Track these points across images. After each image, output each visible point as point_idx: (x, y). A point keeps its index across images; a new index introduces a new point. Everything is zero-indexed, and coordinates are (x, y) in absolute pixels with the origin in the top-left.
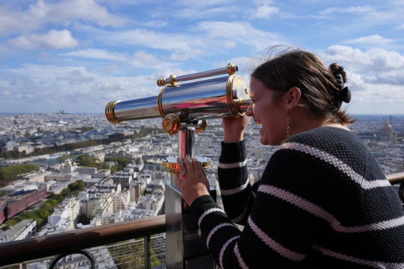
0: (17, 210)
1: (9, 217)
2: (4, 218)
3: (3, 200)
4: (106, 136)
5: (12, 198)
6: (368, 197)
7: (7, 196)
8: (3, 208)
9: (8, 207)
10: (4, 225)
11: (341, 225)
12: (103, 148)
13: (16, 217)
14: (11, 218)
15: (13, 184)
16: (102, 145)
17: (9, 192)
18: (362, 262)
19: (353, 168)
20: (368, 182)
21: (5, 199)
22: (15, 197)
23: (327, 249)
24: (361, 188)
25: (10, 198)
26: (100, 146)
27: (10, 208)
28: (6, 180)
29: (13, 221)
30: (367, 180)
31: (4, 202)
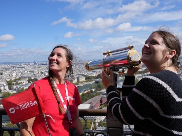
0: (105, 101)
1: (102, 103)
2: (100, 104)
3: (100, 96)
4: (143, 69)
5: (103, 96)
6: (177, 105)
7: (102, 94)
8: (100, 100)
9: (102, 99)
10: (100, 107)
11: (163, 113)
12: (141, 75)
13: (105, 104)
14: (103, 104)
15: (104, 90)
16: (141, 74)
17: (102, 93)
18: (166, 129)
19: (175, 92)
20: (179, 99)
21: (101, 96)
22: (104, 96)
23: (155, 121)
24: (175, 100)
25: (102, 96)
26: (140, 74)
27: (102, 100)
28: (101, 88)
29: (103, 106)
30: (179, 97)
31: (100, 97)
